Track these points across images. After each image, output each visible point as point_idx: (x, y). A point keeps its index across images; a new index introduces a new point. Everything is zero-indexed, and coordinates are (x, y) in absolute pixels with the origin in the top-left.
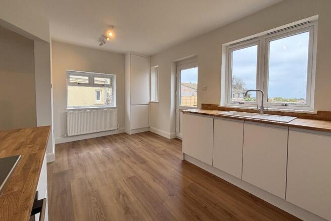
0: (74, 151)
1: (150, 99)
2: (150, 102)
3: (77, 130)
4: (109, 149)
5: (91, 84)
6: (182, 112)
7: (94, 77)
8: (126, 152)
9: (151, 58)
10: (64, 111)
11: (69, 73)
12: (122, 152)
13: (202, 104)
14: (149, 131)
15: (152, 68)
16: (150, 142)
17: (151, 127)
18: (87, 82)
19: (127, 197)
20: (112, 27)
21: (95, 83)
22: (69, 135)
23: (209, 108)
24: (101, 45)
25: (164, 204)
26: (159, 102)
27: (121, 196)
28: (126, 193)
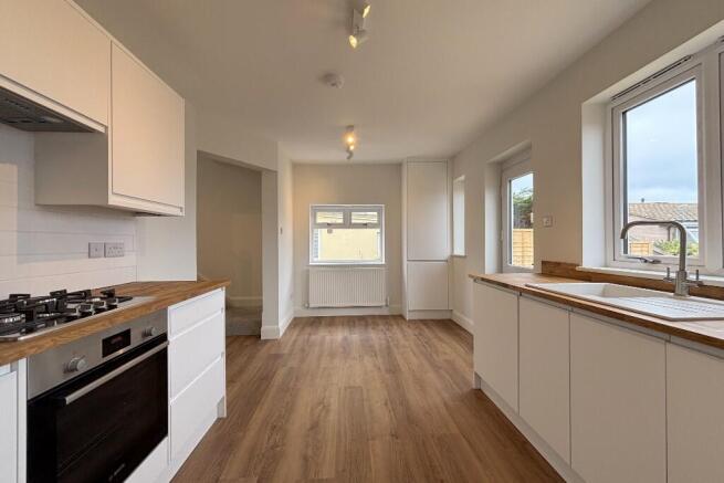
0: (308, 330)
1: (453, 249)
2: (453, 257)
3: (334, 298)
4: (355, 337)
5: (347, 224)
6: (472, 280)
7: (351, 211)
8: (377, 347)
9: (451, 163)
10: (305, 268)
11: (315, 211)
12: (372, 347)
13: (543, 263)
14: (450, 320)
15: (455, 181)
16: (435, 341)
17: (455, 312)
18: (341, 221)
19: (328, 411)
20: (350, 128)
21: (353, 221)
22: (311, 305)
23: (557, 271)
24: (349, 158)
25: (371, 442)
26: (465, 257)
27: (320, 408)
28: (329, 405)
